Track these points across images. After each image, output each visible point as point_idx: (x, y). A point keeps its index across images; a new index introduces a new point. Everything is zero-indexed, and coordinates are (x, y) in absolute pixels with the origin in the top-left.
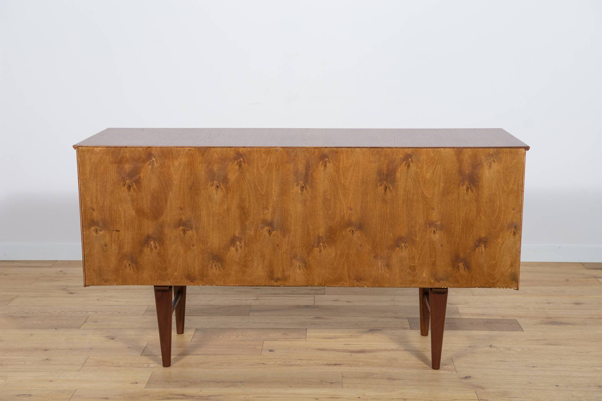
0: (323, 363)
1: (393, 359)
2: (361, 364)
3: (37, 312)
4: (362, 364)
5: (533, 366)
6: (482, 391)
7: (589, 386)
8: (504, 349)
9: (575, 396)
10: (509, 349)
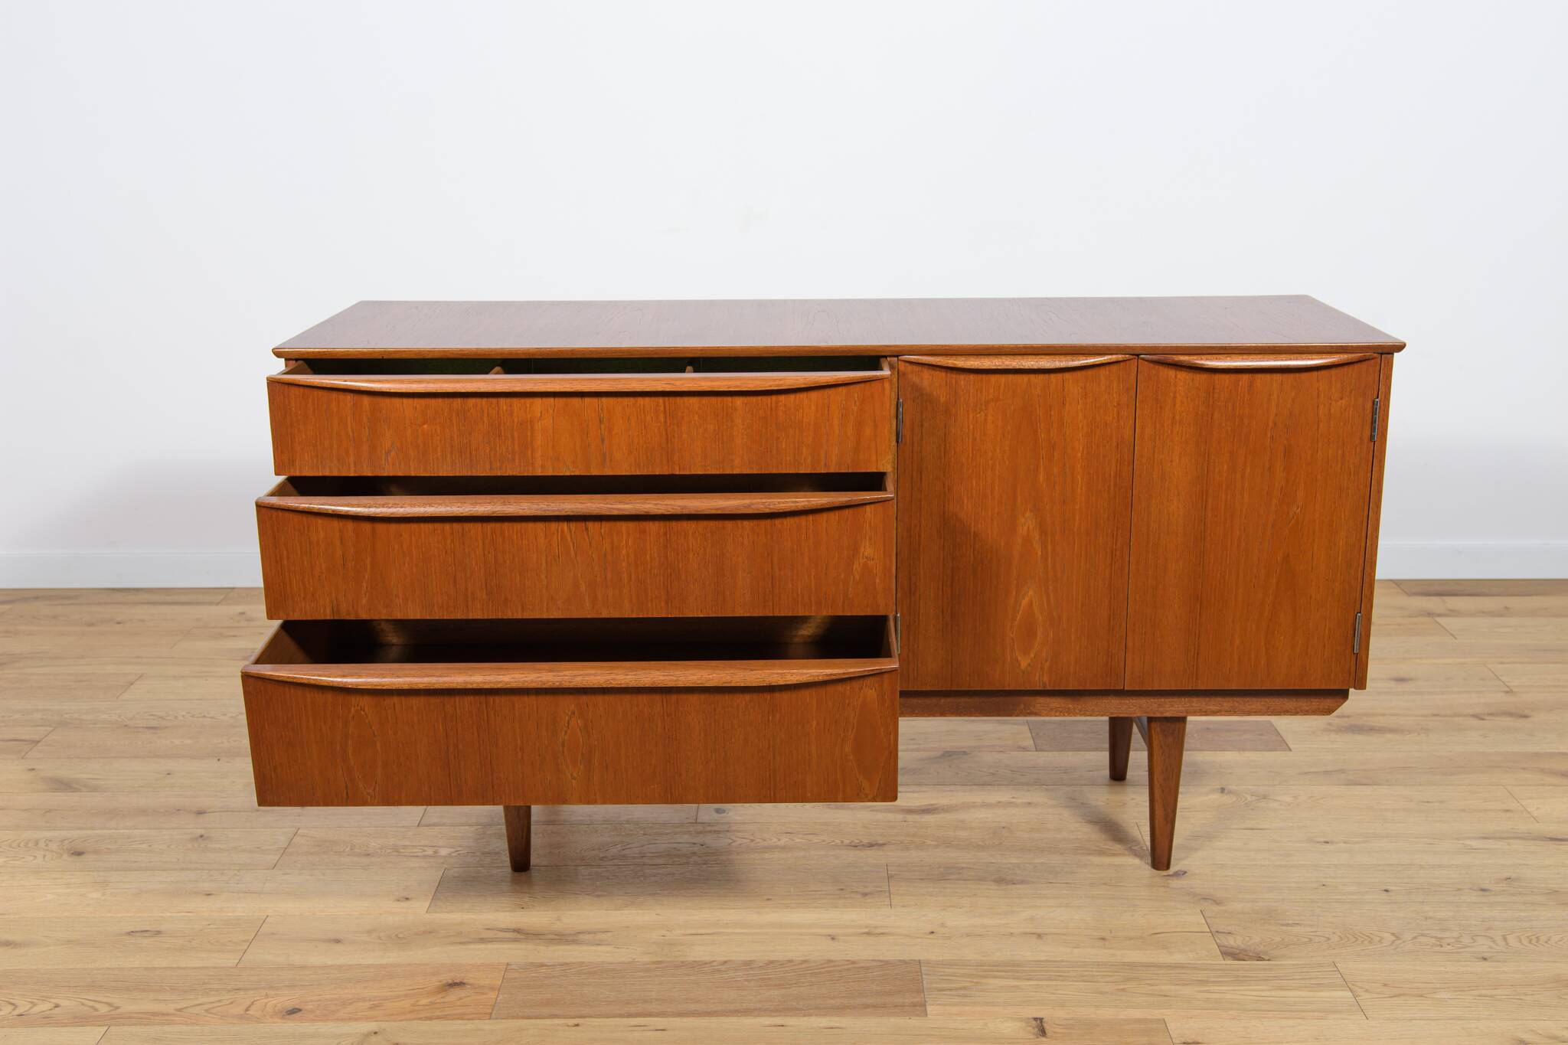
0: (842, 842)
1: (1004, 828)
2: (929, 842)
3: (183, 716)
4: (933, 843)
5: (1325, 840)
6: (1216, 908)
7: (1459, 889)
8: (1254, 798)
9: (1431, 918)
10: (1265, 797)
